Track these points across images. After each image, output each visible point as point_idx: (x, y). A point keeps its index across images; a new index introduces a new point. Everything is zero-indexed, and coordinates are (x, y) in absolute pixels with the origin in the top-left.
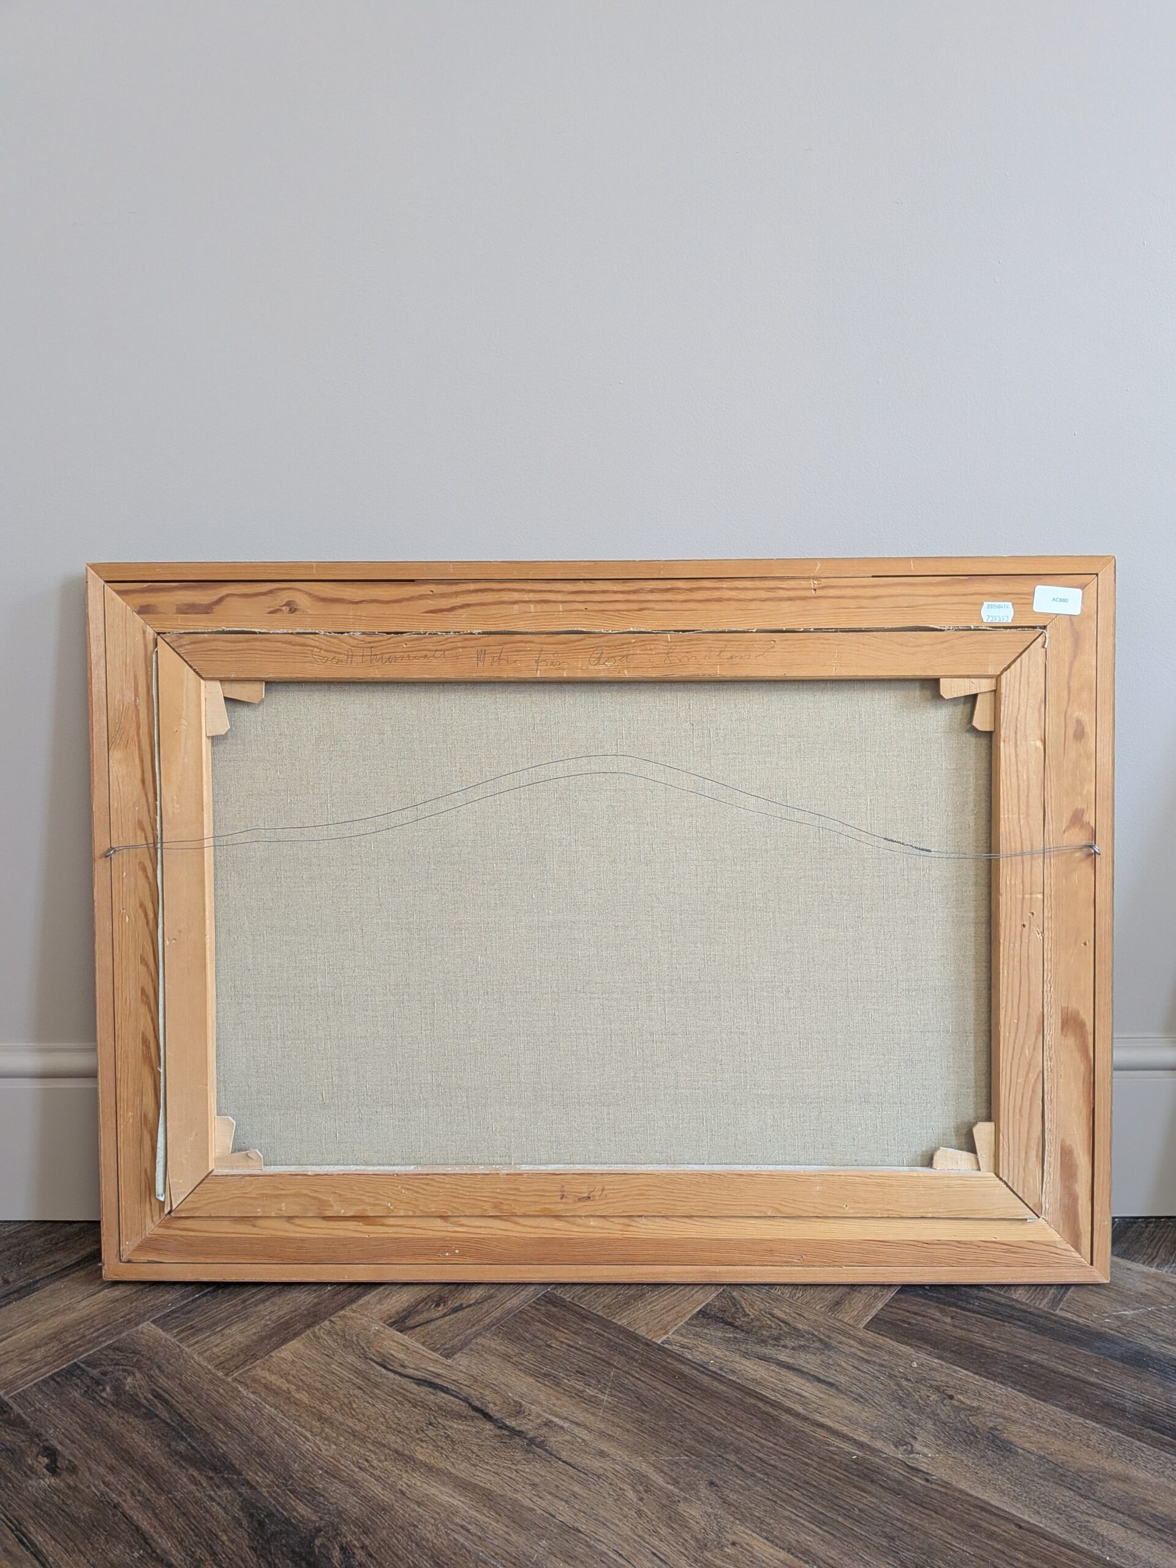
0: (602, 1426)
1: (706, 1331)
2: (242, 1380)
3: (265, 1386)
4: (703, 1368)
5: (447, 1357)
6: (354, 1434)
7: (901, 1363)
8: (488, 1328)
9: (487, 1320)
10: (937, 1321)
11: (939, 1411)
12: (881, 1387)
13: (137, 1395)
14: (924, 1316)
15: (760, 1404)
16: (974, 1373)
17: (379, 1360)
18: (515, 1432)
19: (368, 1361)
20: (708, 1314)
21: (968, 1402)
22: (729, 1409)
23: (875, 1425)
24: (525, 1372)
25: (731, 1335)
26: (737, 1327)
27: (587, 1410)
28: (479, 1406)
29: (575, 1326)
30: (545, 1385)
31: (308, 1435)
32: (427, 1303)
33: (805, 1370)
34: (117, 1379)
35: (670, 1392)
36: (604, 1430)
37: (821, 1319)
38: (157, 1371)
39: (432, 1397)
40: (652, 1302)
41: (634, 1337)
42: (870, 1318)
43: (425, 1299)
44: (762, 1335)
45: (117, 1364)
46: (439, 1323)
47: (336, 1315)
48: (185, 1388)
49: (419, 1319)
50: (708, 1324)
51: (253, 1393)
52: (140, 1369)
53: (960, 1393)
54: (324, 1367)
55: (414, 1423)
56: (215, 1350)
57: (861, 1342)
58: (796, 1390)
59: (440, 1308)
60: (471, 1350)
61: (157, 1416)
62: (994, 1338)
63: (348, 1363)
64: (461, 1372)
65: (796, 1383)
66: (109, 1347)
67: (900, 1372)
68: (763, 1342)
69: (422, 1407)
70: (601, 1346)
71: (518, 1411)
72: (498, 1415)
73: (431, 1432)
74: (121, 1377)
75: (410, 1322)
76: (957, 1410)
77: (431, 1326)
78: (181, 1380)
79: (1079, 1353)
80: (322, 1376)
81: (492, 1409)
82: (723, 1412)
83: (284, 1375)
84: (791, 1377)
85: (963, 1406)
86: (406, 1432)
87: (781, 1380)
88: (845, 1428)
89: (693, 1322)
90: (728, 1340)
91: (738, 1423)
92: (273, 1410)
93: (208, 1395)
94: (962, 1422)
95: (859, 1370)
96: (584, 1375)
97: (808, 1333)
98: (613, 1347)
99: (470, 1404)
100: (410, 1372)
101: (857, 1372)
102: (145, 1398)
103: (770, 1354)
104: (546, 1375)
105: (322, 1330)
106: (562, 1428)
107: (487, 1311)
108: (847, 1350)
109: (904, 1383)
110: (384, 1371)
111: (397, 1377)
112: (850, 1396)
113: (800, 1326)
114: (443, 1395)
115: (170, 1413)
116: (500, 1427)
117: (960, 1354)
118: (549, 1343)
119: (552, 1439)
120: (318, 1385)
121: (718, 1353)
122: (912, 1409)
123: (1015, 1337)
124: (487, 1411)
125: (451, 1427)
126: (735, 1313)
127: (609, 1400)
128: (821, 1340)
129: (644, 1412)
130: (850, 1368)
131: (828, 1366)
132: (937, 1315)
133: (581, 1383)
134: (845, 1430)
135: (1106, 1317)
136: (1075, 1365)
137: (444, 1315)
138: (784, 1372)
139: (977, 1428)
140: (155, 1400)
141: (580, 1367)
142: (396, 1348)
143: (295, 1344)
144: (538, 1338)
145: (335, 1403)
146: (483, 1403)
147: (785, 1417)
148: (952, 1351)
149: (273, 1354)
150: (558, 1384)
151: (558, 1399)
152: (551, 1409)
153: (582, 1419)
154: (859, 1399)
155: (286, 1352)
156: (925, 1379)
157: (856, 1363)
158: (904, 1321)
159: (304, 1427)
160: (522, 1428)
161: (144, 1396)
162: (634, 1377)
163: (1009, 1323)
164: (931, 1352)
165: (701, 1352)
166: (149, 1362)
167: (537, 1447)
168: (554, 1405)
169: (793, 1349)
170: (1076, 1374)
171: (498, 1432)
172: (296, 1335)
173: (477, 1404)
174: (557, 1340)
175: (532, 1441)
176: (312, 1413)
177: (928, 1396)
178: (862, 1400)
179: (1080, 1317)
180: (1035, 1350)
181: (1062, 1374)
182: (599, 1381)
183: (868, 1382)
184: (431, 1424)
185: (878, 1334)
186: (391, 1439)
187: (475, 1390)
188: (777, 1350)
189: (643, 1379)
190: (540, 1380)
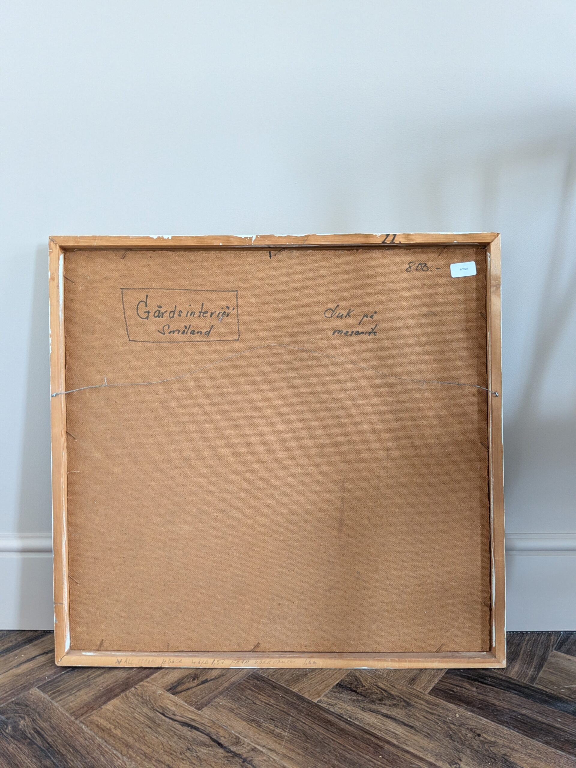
0: (284, 751)
1: (341, 695)
2: (84, 722)
3: (97, 726)
4: (340, 717)
5: (199, 709)
6: (145, 754)
7: (450, 714)
8: (221, 693)
9: (221, 688)
10: (468, 690)
11: (473, 744)
12: (439, 728)
13: (26, 732)
14: (461, 687)
15: (373, 739)
16: (492, 721)
17: (161, 711)
18: (236, 755)
19: (155, 711)
20: (342, 686)
21: (489, 738)
22: (355, 741)
23: (437, 751)
24: (241, 719)
25: (355, 698)
26: (358, 693)
27: (276, 742)
28: (216, 738)
29: (269, 692)
30: (253, 727)
31: (119, 755)
32: (188, 678)
33: (397, 718)
34: (15, 722)
35: (321, 730)
36: (286, 753)
37: (404, 688)
38: (38, 717)
39: (189, 733)
40: (312, 678)
41: (302, 699)
42: (431, 688)
43: (187, 676)
44: (373, 697)
45: (16, 713)
46: (194, 690)
47: (138, 684)
48: (52, 727)
49: (184, 687)
50: (342, 692)
51: (91, 730)
52: (28, 715)
53: (484, 733)
54: (131, 715)
55: (179, 748)
56: (71, 704)
57: (427, 702)
58: (392, 730)
59: (195, 681)
60: (212, 705)
61: (35, 744)
62: (500, 700)
63: (144, 712)
64: (206, 718)
65: (392, 726)
66: (12, 702)
67: (449, 720)
68: (373, 702)
69: (184, 739)
70: (284, 704)
71: (237, 742)
72: (226, 744)
73: (188, 754)
74: (18, 720)
75: (179, 689)
76: (483, 743)
77: (190, 692)
78: (50, 722)
79: (549, 710)
80: (128, 720)
81: (222, 741)
82: (352, 744)
83: (108, 720)
84: (389, 722)
85: (486, 741)
86: (175, 754)
87: (384, 725)
88: (421, 753)
89: (335, 690)
90: (353, 701)
91: (361, 750)
92: (101, 740)
93: (65, 731)
94: (487, 750)
95: (427, 718)
96: (274, 720)
97: (398, 696)
98: (291, 704)
99: (211, 738)
100: (178, 718)
101: (426, 720)
102: (30, 733)
103: (377, 709)
104: (253, 721)
105: (130, 693)
106: (262, 752)
107: (221, 683)
108: (420, 706)
109: (452, 726)
110: (163, 717)
111: (171, 721)
112: (423, 734)
113: (393, 693)
114: (196, 732)
115: (42, 742)
116: (228, 752)
117: (483, 709)
118: (255, 702)
119: (257, 759)
120: (127, 726)
121: (348, 708)
122: (458, 742)
123: (512, 699)
124: (220, 742)
125: (200, 751)
126: (358, 685)
127: (289, 735)
128: (405, 701)
129: (308, 743)
130: (422, 717)
131: (409, 716)
132: (468, 686)
133: (272, 725)
134: (421, 755)
135: (562, 689)
136: (547, 716)
137: (198, 685)
138: (385, 719)
139: (495, 754)
140: (35, 734)
141: (273, 716)
142: (170, 704)
143: (115, 701)
144: (249, 699)
145: (135, 736)
146: (217, 737)
147: (387, 747)
148: (478, 708)
149: (103, 707)
150: (260, 726)
151: (260, 735)
152: (255, 741)
153: (273, 747)
154: (428, 736)
155: (110, 706)
156: (464, 724)
157: (425, 714)
158: (451, 690)
159: (117, 750)
160: (239, 752)
161: (29, 732)
162: (302, 722)
163: (508, 691)
164: (466, 708)
165: (339, 708)
166: (33, 712)
167: (249, 764)
168: (258, 738)
169: (390, 706)
170: (548, 722)
171: (226, 754)
172: (116, 696)
173: (214, 737)
174: (259, 699)
175: (245, 760)
176: (123, 742)
177: (466, 735)
178: (429, 736)
179: (547, 688)
180: (524, 707)
181: (540, 722)
182: (283, 724)
183: (432, 726)
184: (189, 749)
185: (437, 697)
186: (166, 758)
187: (214, 729)
188: (381, 707)
189: (307, 723)
190: (250, 723)
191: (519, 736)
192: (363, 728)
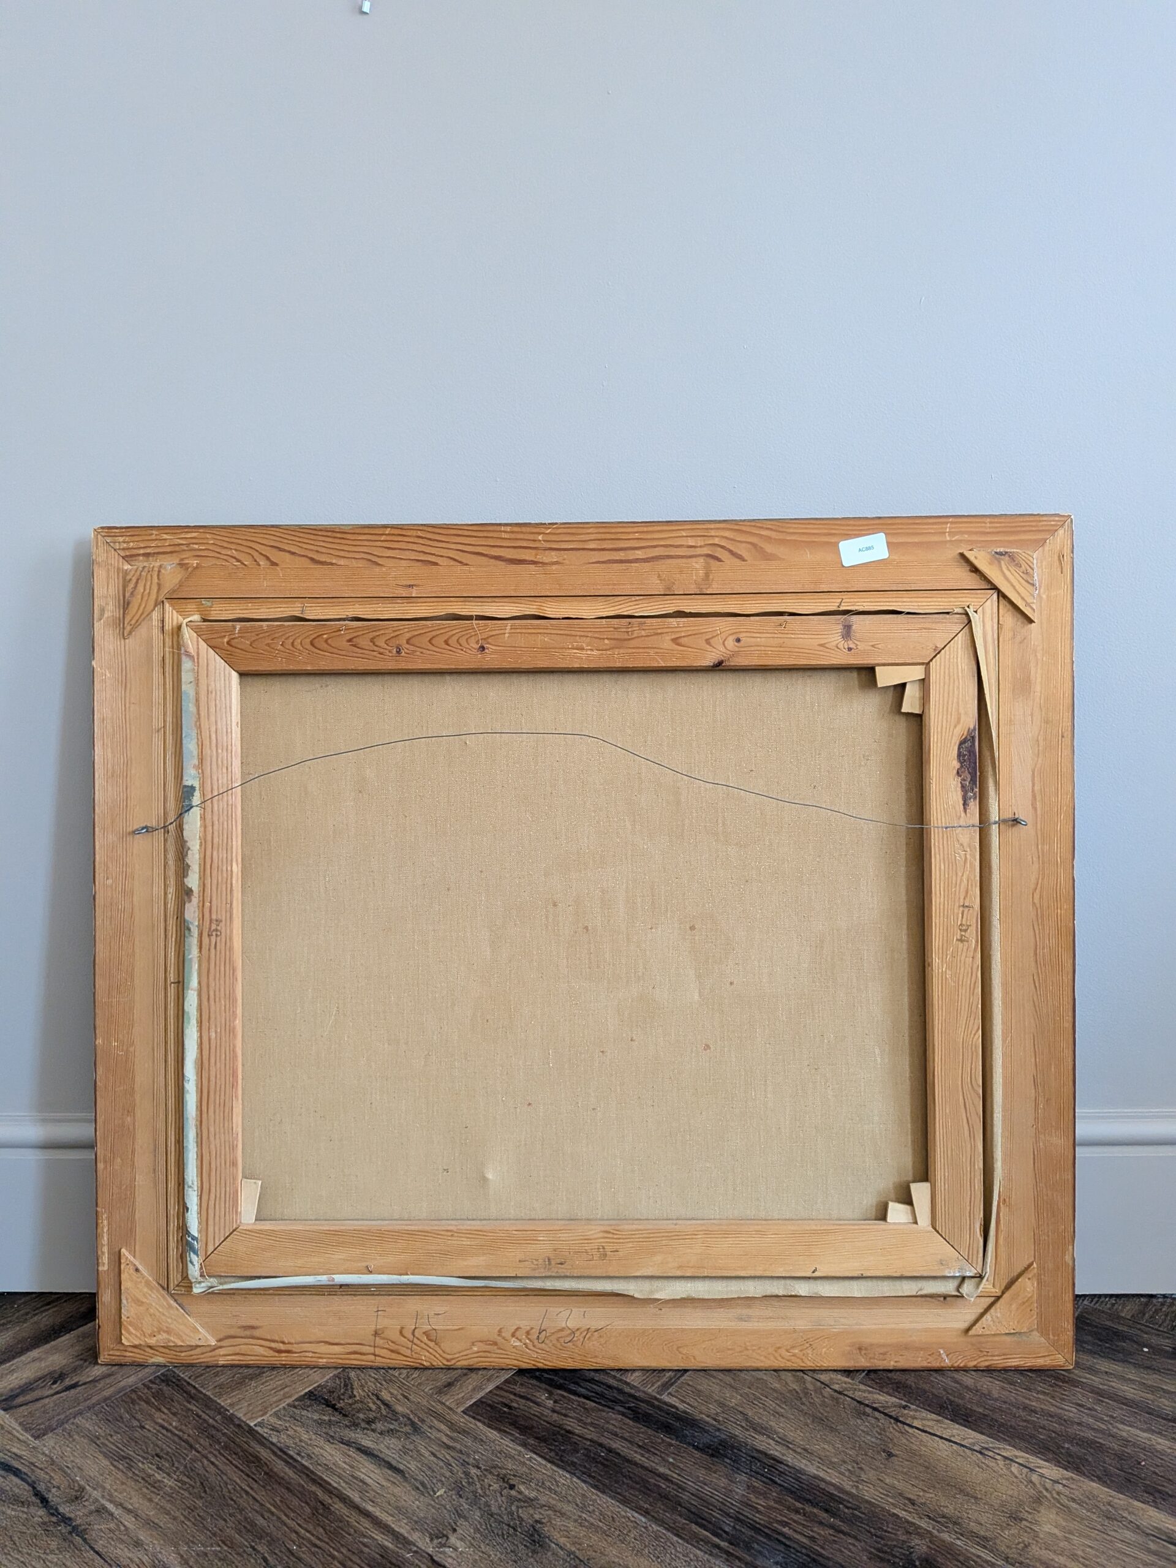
0: (152, 1514)
1: (304, 1413)
4: (282, 1453)
5: (36, 1437)
7: (481, 1449)
8: (91, 1408)
9: (93, 1400)
10: (539, 1404)
11: (492, 1502)
12: (448, 1474)
14: (528, 1399)
15: (320, 1493)
16: (550, 1462)
18: (63, 1519)
20: (315, 1396)
21: (527, 1492)
22: (286, 1496)
23: (422, 1515)
24: (105, 1455)
25: (327, 1418)
26: (336, 1410)
27: (144, 1496)
28: (42, 1490)
29: (178, 1406)
30: (118, 1469)
32: (44, 1381)
33: (382, 1456)
35: (236, 1476)
36: (152, 1518)
37: (424, 1401)
41: (230, 1419)
42: (474, 1400)
44: (358, 1418)
46: (46, 1401)
49: (30, 1397)
50: (310, 1406)
53: (523, 1483)
57: (452, 1426)
58: (362, 1476)
59: (57, 1385)
60: (63, 1431)
62: (585, 1424)
64: (44, 1454)
65: (366, 1469)
67: (474, 1459)
68: (355, 1425)
70: (194, 1429)
71: (78, 1497)
72: (55, 1501)
75: (20, 1400)
76: (511, 1500)
77: (36, 1406)
79: (664, 1441)
81: (51, 1494)
82: (278, 1499)
84: (365, 1463)
85: (520, 1497)
87: (352, 1467)
88: (391, 1518)
89: (296, 1404)
90: (320, 1423)
91: (288, 1512)
94: (510, 1513)
95: (434, 1455)
96: (161, 1458)
97: (404, 1416)
98: (204, 1429)
99: (35, 1490)
101: (432, 1458)
103: (355, 1438)
104: (125, 1458)
106: (112, 1514)
107: (100, 1389)
108: (434, 1434)
109: (473, 1470)
112: (411, 1484)
113: (399, 1409)
114: (16, 1476)
116: (53, 1515)
118: (143, 1422)
119: (96, 1527)
121: (305, 1437)
122: (467, 1500)
123: (608, 1423)
124: (47, 1496)
126: (344, 1393)
127: (173, 1485)
128: (413, 1424)
129: (201, 1498)
130: (427, 1454)
131: (406, 1452)
132: (542, 1398)
133: (154, 1467)
134: (389, 1520)
135: (711, 1404)
136: (653, 1454)
137: (57, 1393)
138: (360, 1457)
139: (522, 1521)
141: (162, 1450)
144: (136, 1419)
146: (46, 1488)
147: (338, 1506)
148: (537, 1438)
150: (131, 1468)
151: (123, 1483)
152: (111, 1495)
153: (137, 1506)
154: (422, 1489)
156: (496, 1467)
157: (435, 1448)
160: (72, 1515)
162: (209, 1460)
163: (609, 1407)
164: (516, 1438)
165: (289, 1436)
167: (77, 1535)
168: (117, 1490)
169: (381, 1433)
170: (649, 1464)
171: (48, 1518)
173: (41, 1488)
174: (153, 1419)
175: (74, 1529)
177: (490, 1485)
179: (684, 1402)
180: (621, 1437)
182: (173, 1465)
183: (438, 1470)
185: (474, 1418)
187: (46, 1473)
188: (366, 1434)
189: (217, 1463)
190: (116, 1463)
191: (582, 1488)
192: (312, 1472)
